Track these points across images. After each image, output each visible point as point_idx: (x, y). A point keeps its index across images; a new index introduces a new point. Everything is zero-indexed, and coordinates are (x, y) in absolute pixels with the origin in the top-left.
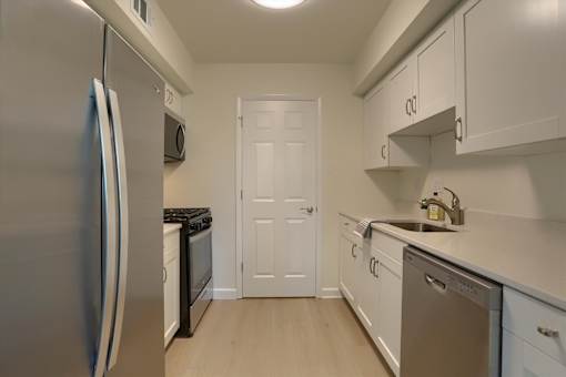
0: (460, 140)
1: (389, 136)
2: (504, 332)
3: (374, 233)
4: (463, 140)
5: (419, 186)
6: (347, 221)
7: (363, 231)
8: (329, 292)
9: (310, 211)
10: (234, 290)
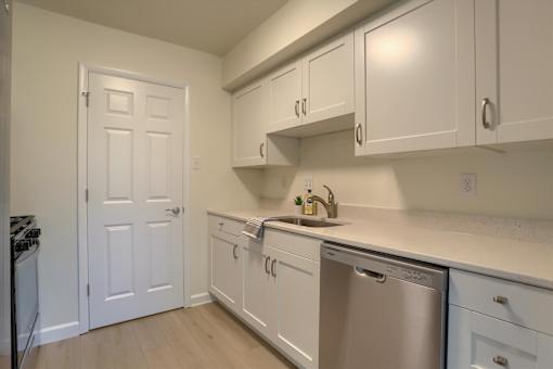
0: (360, 143)
1: (268, 135)
2: (450, 307)
3: (266, 232)
4: (364, 142)
5: (286, 185)
6: (221, 220)
7: (257, 231)
8: (199, 298)
9: (176, 212)
10: (77, 323)
